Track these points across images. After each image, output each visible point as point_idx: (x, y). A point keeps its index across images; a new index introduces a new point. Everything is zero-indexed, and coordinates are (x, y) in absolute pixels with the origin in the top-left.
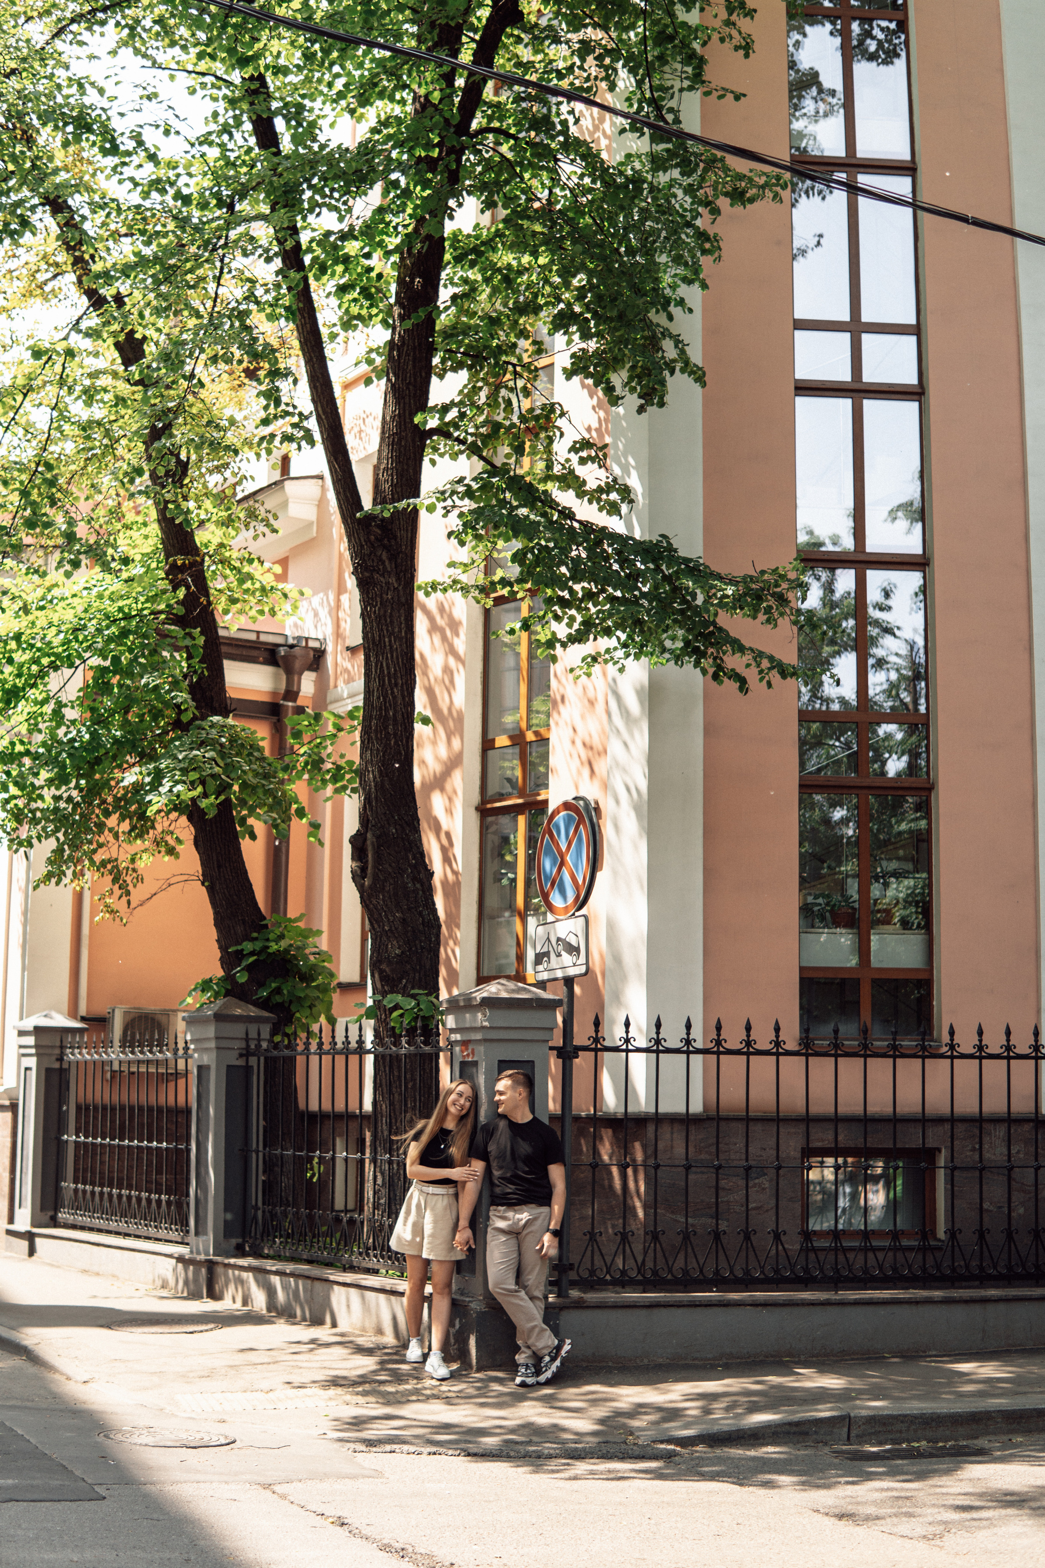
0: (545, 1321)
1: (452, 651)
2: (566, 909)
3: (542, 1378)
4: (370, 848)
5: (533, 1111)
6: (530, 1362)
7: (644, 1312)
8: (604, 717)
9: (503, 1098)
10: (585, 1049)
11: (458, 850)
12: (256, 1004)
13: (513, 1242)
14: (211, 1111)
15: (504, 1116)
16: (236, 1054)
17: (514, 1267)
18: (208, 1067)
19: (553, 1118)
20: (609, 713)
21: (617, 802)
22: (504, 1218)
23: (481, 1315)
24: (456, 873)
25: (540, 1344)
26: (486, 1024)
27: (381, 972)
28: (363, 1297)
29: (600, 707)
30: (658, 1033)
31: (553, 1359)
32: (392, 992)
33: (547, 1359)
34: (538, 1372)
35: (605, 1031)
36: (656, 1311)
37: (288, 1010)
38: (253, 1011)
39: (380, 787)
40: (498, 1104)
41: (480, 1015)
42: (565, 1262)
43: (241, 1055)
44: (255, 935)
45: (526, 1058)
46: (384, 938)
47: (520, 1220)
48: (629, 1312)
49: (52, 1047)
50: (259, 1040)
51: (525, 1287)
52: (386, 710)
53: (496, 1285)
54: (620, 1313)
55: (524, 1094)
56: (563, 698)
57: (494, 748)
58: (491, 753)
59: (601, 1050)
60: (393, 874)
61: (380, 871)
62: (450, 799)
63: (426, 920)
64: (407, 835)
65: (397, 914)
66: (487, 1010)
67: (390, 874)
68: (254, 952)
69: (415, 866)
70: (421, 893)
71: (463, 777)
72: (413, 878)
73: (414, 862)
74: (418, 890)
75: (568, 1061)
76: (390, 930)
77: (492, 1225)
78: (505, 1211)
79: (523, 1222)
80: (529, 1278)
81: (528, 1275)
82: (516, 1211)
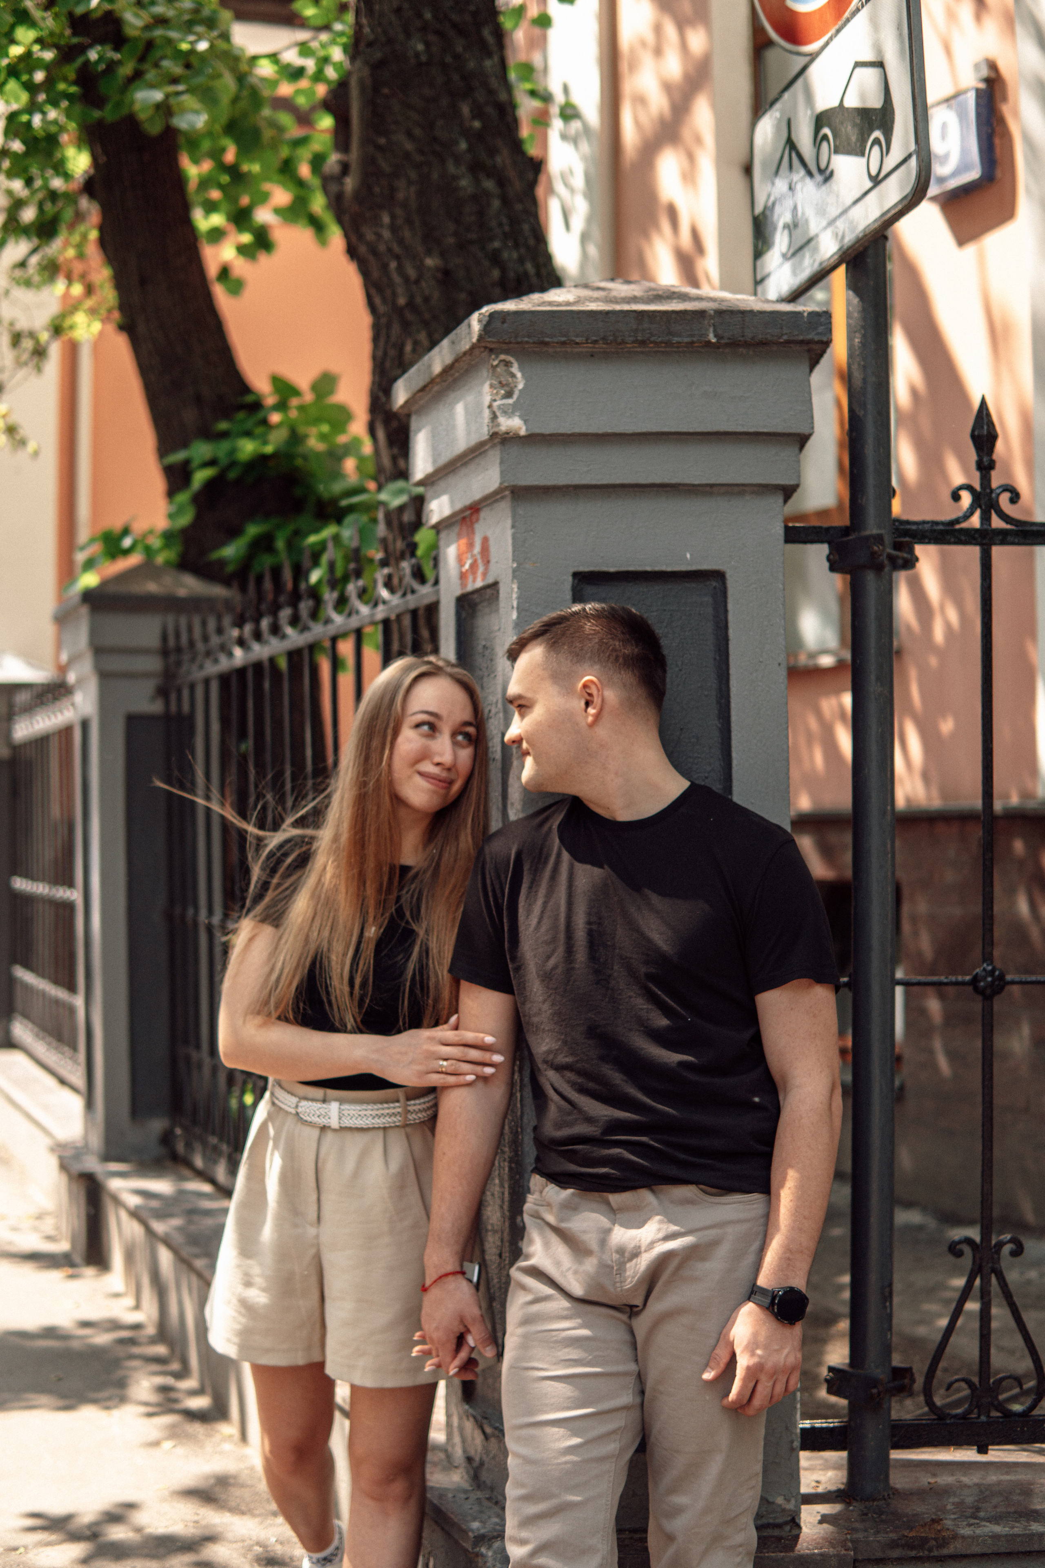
10: (943, 533)
16: (149, 686)
18: (92, 721)
26: (514, 423)
41: (485, 391)
43: (157, 691)
44: (223, 426)
45: (688, 561)
47: (627, 1255)
59: (1004, 538)
60: (418, 158)
61: (378, 147)
62: (691, 157)
63: (511, 275)
64: (457, 57)
65: (429, 262)
66: (515, 369)
67: (407, 155)
68: (212, 463)
69: (480, 136)
70: (496, 203)
71: (714, 106)
72: (476, 168)
73: (477, 124)
74: (487, 194)
75: (870, 577)
76: (411, 304)
77: (528, 1257)
78: (569, 1208)
79: (644, 1261)
80: (680, 1499)
81: (673, 1490)
82: (613, 1212)
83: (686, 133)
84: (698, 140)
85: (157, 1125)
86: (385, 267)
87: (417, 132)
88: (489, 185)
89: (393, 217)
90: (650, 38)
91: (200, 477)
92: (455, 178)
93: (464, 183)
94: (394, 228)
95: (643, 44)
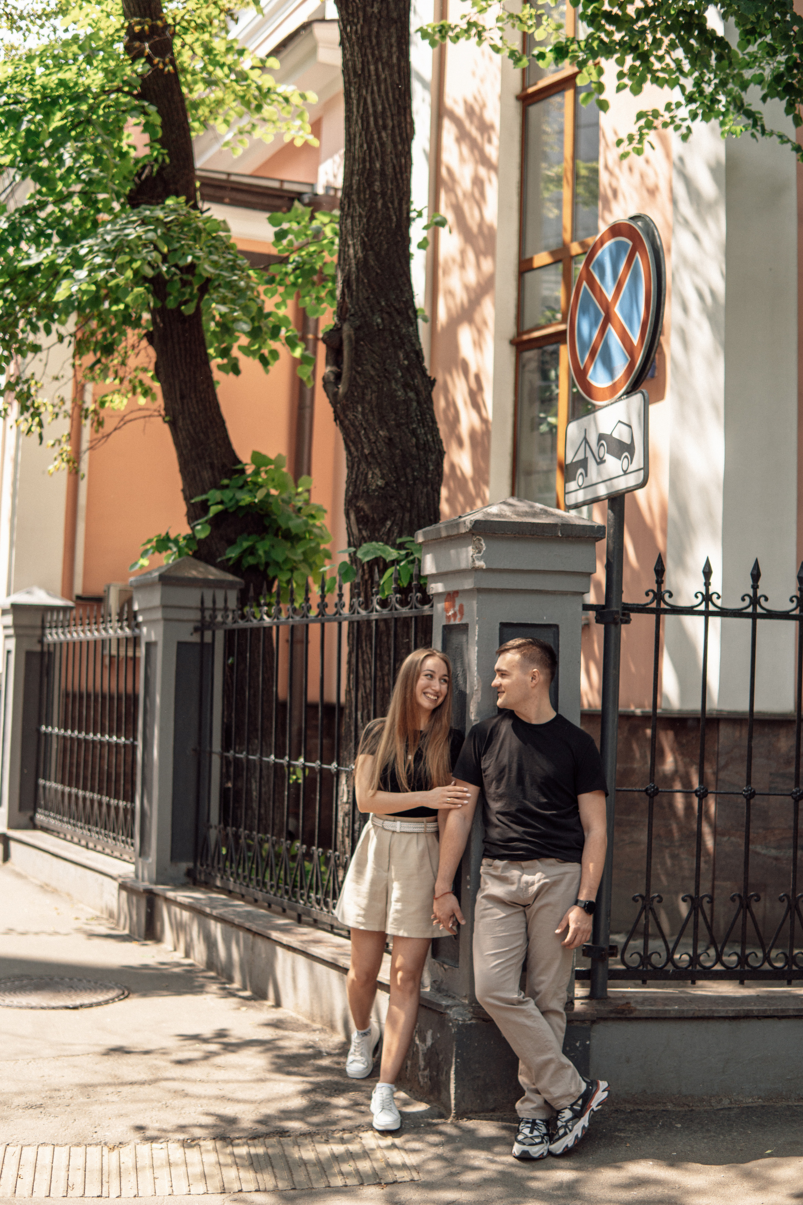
0: (568, 1049)
1: (484, 161)
2: (613, 389)
3: (558, 1147)
4: (346, 343)
5: (555, 705)
6: (539, 1116)
7: (726, 1026)
8: (669, 207)
9: (505, 681)
10: (642, 609)
11: (488, 397)
12: (223, 567)
13: (518, 919)
14: (158, 699)
15: (507, 713)
16: (190, 626)
17: (518, 962)
18: (155, 644)
19: (587, 716)
20: (674, 202)
21: (685, 309)
22: (503, 880)
23: (464, 1028)
24: (484, 421)
25: (557, 1091)
26: (481, 564)
27: (358, 510)
28: (311, 970)
29: (663, 196)
30: (755, 587)
31: (577, 1116)
32: (371, 539)
33: (567, 1114)
34: (551, 1136)
35: (672, 579)
36: (744, 1025)
37: (264, 574)
38: (213, 573)
39: (363, 265)
40: (497, 691)
41: (470, 550)
42: (602, 944)
43: (196, 629)
44: (225, 482)
45: (545, 620)
46: (363, 465)
47: (529, 884)
48: (704, 1024)
49: (33, 627)
50: (214, 609)
51: (534, 994)
52: (372, 162)
53: (488, 992)
54: (687, 1028)
55: (541, 678)
56: (615, 193)
57: (532, 269)
58: (528, 276)
59: (666, 611)
60: (376, 378)
61: (357, 372)
62: (480, 332)
63: (422, 442)
64: (397, 326)
65: (381, 433)
66: (482, 542)
67: (372, 377)
68: (221, 502)
69: (407, 369)
70: (415, 404)
71: (495, 305)
72: (406, 386)
73: (406, 362)
74: (411, 400)
75: (613, 627)
76: (371, 453)
77: (484, 890)
78: (505, 868)
79: (535, 888)
80: (542, 978)
81: (540, 974)
82: (523, 869)
83: (477, 318)
84: (485, 323)
85: (184, 866)
86: (359, 433)
87: (377, 365)
88: (411, 394)
89: (363, 408)
90: (458, 258)
91: (214, 510)
92: (395, 390)
93: (399, 393)
94: (363, 414)
95: (454, 261)
